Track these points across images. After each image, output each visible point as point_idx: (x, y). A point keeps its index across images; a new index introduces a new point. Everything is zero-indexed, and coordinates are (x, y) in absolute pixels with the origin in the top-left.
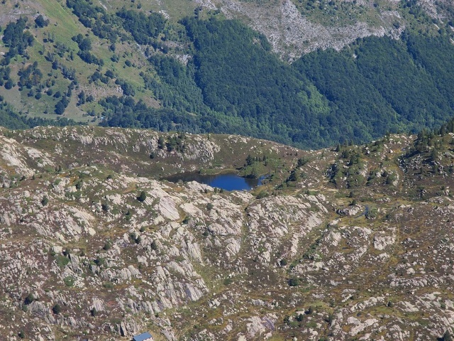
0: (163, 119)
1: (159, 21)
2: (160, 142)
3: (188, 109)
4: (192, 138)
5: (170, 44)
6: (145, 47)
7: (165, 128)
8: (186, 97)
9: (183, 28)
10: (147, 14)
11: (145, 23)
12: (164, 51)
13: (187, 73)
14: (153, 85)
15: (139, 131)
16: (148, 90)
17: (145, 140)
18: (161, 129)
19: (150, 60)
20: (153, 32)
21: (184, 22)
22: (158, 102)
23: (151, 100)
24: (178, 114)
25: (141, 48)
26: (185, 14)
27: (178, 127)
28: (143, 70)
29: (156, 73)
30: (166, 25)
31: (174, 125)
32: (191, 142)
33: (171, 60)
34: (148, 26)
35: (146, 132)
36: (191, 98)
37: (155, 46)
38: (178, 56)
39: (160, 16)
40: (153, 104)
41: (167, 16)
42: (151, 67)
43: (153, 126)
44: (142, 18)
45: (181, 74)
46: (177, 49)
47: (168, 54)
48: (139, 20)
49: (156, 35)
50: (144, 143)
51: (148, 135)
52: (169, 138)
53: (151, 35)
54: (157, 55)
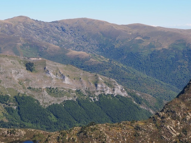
0: (9, 125)
1: (8, 97)
2: (8, 132)
3: (16, 122)
4: (18, 130)
5: (11, 103)
6: (4, 104)
7: (10, 127)
8: (16, 118)
9: (15, 99)
10: (4, 95)
11: (3, 98)
13: (16, 111)
14: (6, 115)
15: (2, 129)
16: (4, 117)
17: (3, 131)
18: (8, 128)
19: (5, 108)
20: (6, 100)
21: (15, 97)
22: (7, 120)
23: (5, 120)
24: (13, 123)
25: (2, 105)
26: (15, 95)
28: (3, 111)
29: (7, 112)
30: (10, 98)
31: (12, 126)
32: (17, 131)
33: (11, 108)
36: (17, 119)
37: (6, 104)
38: (13, 107)
39: (8, 95)
41: (10, 96)
42: (5, 110)
43: (6, 127)
45: (14, 112)
46: (13, 105)
47: (10, 106)
49: (7, 101)
50: (3, 132)
51: (4, 130)
52: (10, 130)
53: (5, 101)
54: (7, 107)
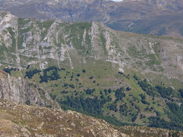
0: (171, 125)
1: (171, 90)
2: (169, 134)
3: (180, 122)
4: (182, 133)
5: (174, 98)
6: (165, 99)
7: (172, 129)
8: (180, 118)
9: (179, 93)
10: (167, 87)
11: (165, 91)
12: (172, 101)
13: (180, 109)
14: (168, 113)
15: (162, 129)
16: (166, 115)
17: (164, 133)
18: (170, 129)
19: (167, 104)
20: (169, 94)
21: (180, 91)
22: (169, 119)
23: (167, 118)
24: (176, 124)
25: (164, 99)
26: (180, 88)
27: (176, 129)
28: (164, 107)
29: (169, 108)
30: (173, 92)
31: (175, 128)
33: (175, 104)
34: (166, 92)
35: (164, 130)
37: (169, 99)
38: (177, 103)
39: (171, 88)
40: (168, 120)
41: (174, 89)
42: (167, 106)
43: (167, 128)
44: (165, 89)
45: (178, 109)
46: (177, 100)
47: (174, 102)
48: (163, 89)
52: (173, 133)
54: (170, 102)
